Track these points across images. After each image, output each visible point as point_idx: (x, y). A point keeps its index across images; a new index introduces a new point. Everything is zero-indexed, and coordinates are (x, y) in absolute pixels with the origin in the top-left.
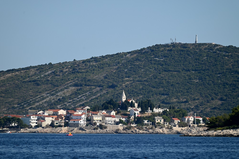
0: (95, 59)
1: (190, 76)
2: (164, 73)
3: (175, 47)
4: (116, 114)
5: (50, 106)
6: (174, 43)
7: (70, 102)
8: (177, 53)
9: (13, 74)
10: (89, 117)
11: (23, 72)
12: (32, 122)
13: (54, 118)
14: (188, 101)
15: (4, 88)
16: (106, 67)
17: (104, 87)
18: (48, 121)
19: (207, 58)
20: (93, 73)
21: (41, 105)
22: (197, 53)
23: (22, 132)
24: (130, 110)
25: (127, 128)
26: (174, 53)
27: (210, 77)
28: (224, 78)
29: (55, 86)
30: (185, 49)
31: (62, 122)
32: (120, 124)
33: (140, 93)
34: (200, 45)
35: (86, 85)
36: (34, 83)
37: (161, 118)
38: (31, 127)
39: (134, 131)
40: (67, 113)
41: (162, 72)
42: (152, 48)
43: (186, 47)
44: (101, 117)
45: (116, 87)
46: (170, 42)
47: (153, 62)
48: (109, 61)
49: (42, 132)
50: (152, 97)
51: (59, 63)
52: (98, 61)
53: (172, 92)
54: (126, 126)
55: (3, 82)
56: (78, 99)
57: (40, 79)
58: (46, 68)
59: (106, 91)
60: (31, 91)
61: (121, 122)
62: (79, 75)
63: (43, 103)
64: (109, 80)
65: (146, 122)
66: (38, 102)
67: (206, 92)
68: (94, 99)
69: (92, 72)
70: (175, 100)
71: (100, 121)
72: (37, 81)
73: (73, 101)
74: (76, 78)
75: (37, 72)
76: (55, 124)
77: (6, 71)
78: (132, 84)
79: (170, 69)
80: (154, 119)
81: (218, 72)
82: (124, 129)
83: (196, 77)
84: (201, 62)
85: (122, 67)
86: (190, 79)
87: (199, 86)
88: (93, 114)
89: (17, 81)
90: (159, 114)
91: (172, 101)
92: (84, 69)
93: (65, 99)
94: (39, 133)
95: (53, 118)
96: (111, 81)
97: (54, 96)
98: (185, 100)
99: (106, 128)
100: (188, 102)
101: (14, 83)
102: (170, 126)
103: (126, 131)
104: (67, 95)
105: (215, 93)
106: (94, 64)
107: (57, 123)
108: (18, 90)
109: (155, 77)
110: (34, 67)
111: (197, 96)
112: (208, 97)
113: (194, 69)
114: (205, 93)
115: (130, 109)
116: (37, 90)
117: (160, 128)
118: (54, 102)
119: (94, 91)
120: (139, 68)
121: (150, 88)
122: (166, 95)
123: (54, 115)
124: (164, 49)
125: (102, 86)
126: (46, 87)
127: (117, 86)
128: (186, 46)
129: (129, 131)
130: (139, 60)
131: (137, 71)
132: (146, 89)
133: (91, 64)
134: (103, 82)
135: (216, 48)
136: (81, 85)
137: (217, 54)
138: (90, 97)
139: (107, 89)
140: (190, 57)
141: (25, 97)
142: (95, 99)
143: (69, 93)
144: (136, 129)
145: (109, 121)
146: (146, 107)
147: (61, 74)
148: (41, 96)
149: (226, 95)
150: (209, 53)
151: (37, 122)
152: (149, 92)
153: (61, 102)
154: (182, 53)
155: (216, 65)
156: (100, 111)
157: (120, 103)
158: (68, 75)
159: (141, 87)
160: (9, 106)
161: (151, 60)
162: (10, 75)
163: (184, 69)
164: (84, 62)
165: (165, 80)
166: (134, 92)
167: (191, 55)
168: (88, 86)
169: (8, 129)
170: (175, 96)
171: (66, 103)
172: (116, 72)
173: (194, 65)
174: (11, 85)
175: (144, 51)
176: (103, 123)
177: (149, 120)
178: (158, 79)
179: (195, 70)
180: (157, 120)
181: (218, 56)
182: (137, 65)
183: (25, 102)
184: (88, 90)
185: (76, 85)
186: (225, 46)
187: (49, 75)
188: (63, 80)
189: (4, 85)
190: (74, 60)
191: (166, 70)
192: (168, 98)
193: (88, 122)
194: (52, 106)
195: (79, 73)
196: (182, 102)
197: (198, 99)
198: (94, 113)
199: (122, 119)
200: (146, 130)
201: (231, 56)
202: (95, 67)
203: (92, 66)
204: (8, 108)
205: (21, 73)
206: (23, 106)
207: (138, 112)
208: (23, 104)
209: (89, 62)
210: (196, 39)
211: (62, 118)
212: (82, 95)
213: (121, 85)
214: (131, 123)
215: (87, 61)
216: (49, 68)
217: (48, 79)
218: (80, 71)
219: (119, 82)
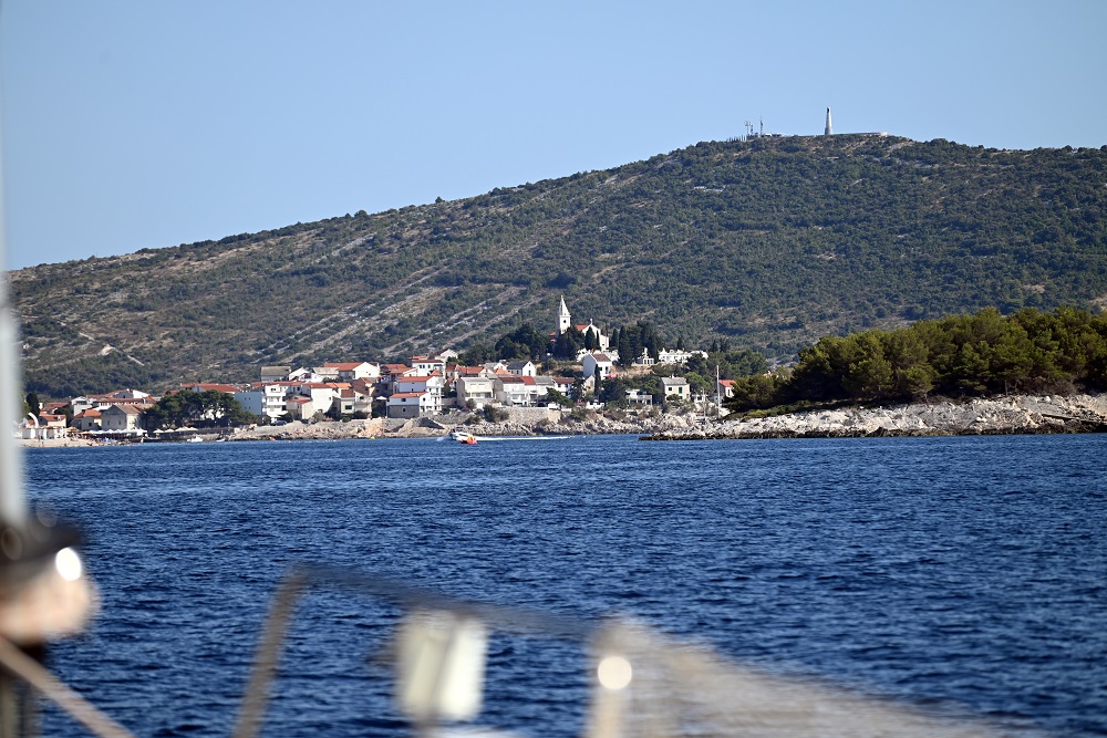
0: (504, 196)
1: (809, 243)
2: (724, 234)
3: (760, 149)
4: (538, 373)
5: (361, 350)
6: (756, 136)
7: (422, 337)
8: (767, 170)
9: (241, 249)
10: (452, 386)
11: (273, 243)
12: (268, 404)
13: (340, 390)
14: (801, 322)
15: (214, 297)
16: (539, 221)
17: (534, 283)
18: (322, 400)
19: (863, 183)
20: (499, 241)
21: (332, 347)
22: (830, 168)
23: (238, 437)
24: (583, 359)
25: (571, 417)
26: (758, 168)
27: (873, 245)
28: (917, 245)
29: (375, 285)
30: (791, 154)
31: (365, 401)
32: (552, 405)
33: (650, 300)
34: (841, 139)
35: (473, 280)
36: (309, 276)
37: (683, 380)
38: (267, 421)
39: (596, 426)
40: (385, 372)
41: (720, 230)
42: (686, 156)
43: (797, 149)
44: (491, 382)
45: (570, 285)
46: (745, 135)
47: (688, 199)
48: (550, 201)
49: (300, 435)
50: (686, 312)
51: (389, 212)
52: (513, 201)
53: (751, 296)
54: (570, 410)
55: (208, 279)
56: (449, 325)
57: (327, 266)
58: (348, 227)
59: (540, 299)
60: (299, 303)
61: (553, 396)
62: (452, 248)
63: (336, 341)
64: (549, 263)
65: (633, 394)
66: (321, 338)
67: (860, 292)
68: (499, 325)
69: (495, 237)
70: (759, 321)
71: (488, 395)
72: (319, 270)
73: (432, 331)
74: (441, 258)
75: (320, 243)
76: (343, 411)
77: (219, 243)
78: (623, 274)
79: (743, 221)
80: (660, 385)
81: (897, 227)
82: (562, 421)
83: (827, 244)
84: (844, 196)
85: (589, 218)
86: (809, 251)
87: (837, 273)
88: (466, 375)
89: (254, 274)
90: (676, 370)
91: (750, 323)
92: (470, 228)
93: (408, 326)
94: (291, 439)
95: (336, 390)
96: (556, 264)
97: (374, 318)
98: (792, 319)
99: (504, 416)
100: (802, 326)
101: (244, 281)
102: (711, 404)
103: (569, 425)
104: (415, 314)
105: (888, 295)
106: (502, 210)
107: (348, 407)
108: (258, 301)
109: (696, 248)
110: (308, 227)
111: (830, 306)
112: (866, 309)
113: (821, 218)
114: (855, 296)
115: (583, 354)
116: (318, 300)
117: (680, 414)
118: (371, 337)
119: (501, 298)
120: (644, 220)
121: (679, 284)
122: (731, 304)
123: (340, 380)
124: (726, 157)
125: (527, 283)
126: (346, 290)
127: (573, 281)
128: (795, 145)
129: (581, 427)
130: (644, 194)
131: (639, 229)
132: (665, 289)
133: (492, 210)
134: (530, 270)
135: (892, 148)
136: (459, 282)
137: (895, 169)
138: (488, 319)
139: (542, 291)
140: (808, 181)
141: (281, 325)
142: (505, 324)
143: (421, 308)
144: (601, 417)
145: (515, 396)
146: (633, 346)
147: (395, 248)
148: (331, 320)
149: (923, 301)
150: (868, 164)
151: (284, 403)
152: (678, 296)
153: (395, 338)
154: (781, 169)
155: (890, 204)
156: (488, 364)
157: (553, 337)
158: (416, 250)
159: (651, 282)
160: (229, 354)
161: (683, 195)
162: (230, 254)
163: (789, 220)
164: (468, 204)
165: (730, 256)
166: (628, 300)
167: (811, 172)
168: (483, 281)
169: (192, 429)
170: (758, 309)
171: (410, 340)
172: (570, 235)
173: (822, 206)
174: (235, 286)
175: (661, 165)
176: (495, 402)
177: (645, 390)
178: (707, 253)
179: (826, 223)
180: (670, 389)
181: (899, 176)
182: (639, 211)
183: (280, 339)
184: (481, 295)
185: (442, 281)
186: (920, 143)
187: (355, 251)
188: (400, 265)
189: (214, 286)
190: (439, 200)
191: (731, 225)
192: (740, 316)
193: (450, 401)
194: (368, 350)
195: (454, 242)
196: (784, 327)
197: (835, 316)
198: (469, 370)
199: (556, 387)
200: (633, 422)
201: (941, 171)
202: (505, 220)
203: (494, 218)
204: (225, 361)
205: (266, 246)
206: (273, 352)
207: (609, 364)
208: (272, 346)
209: (486, 205)
210: (827, 122)
211: (367, 389)
212: (462, 313)
213: (586, 277)
214: (585, 401)
215: (478, 202)
216: (356, 229)
217: (354, 263)
218: (457, 235)
219: (582, 268)
